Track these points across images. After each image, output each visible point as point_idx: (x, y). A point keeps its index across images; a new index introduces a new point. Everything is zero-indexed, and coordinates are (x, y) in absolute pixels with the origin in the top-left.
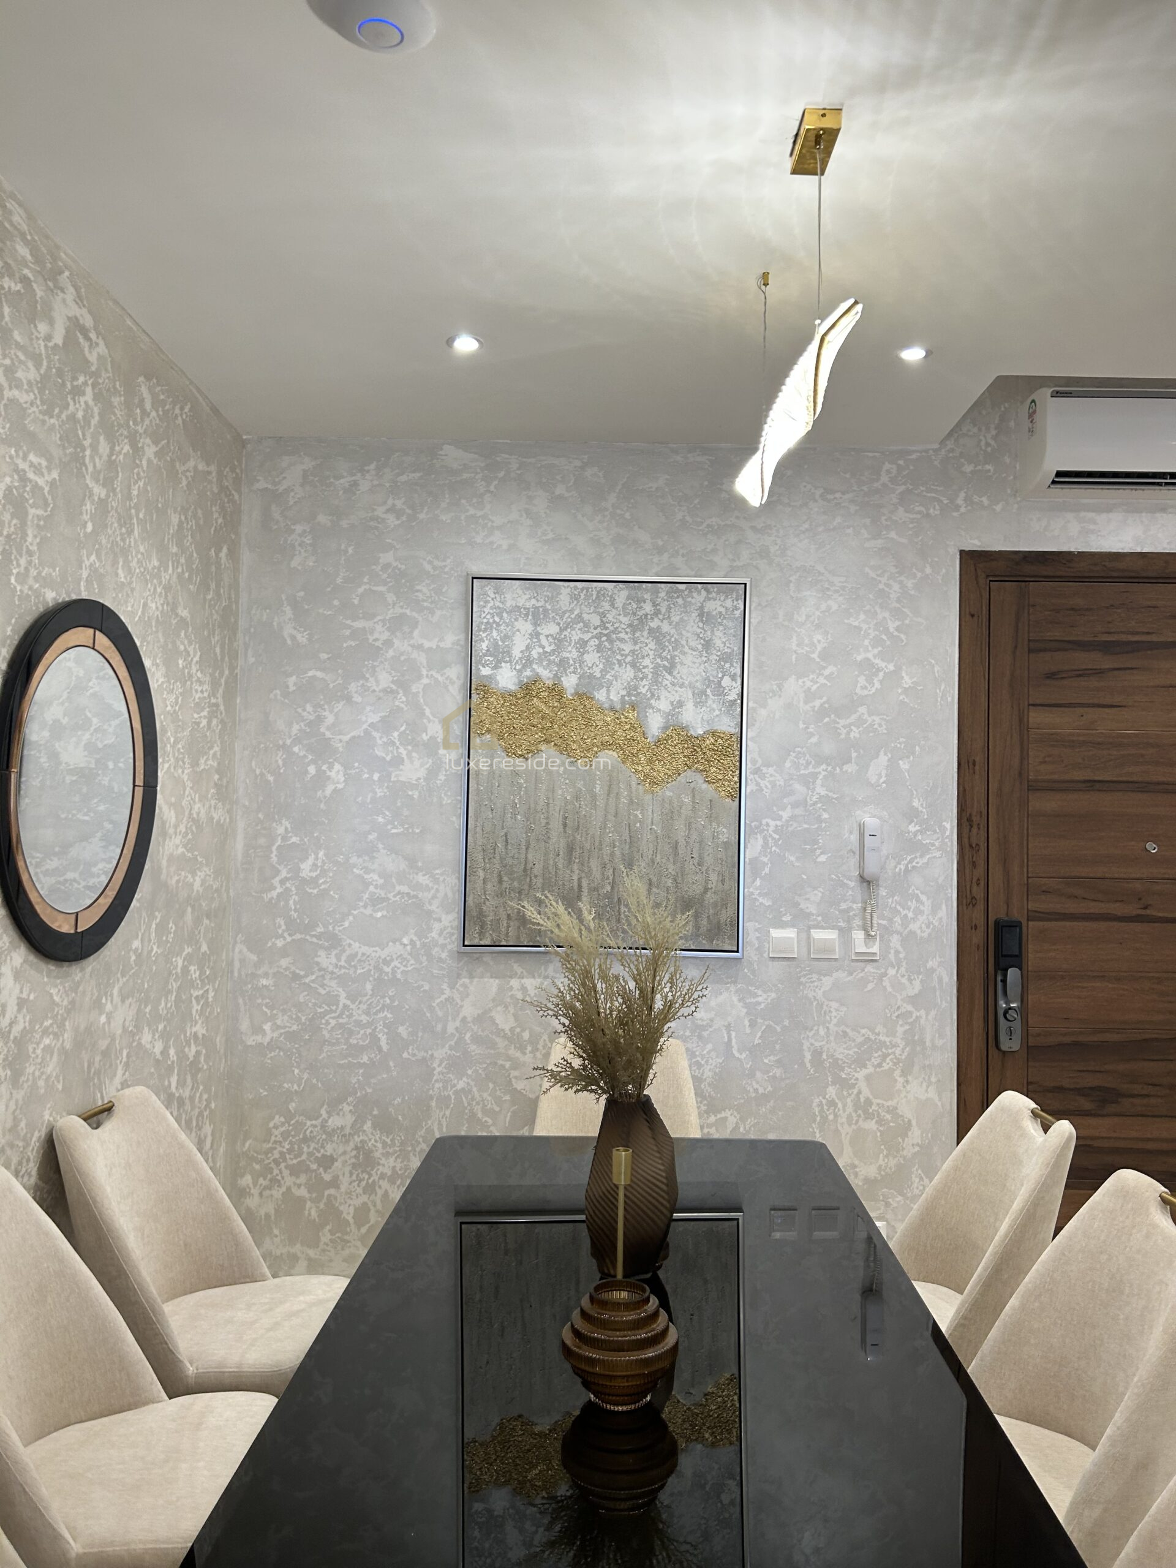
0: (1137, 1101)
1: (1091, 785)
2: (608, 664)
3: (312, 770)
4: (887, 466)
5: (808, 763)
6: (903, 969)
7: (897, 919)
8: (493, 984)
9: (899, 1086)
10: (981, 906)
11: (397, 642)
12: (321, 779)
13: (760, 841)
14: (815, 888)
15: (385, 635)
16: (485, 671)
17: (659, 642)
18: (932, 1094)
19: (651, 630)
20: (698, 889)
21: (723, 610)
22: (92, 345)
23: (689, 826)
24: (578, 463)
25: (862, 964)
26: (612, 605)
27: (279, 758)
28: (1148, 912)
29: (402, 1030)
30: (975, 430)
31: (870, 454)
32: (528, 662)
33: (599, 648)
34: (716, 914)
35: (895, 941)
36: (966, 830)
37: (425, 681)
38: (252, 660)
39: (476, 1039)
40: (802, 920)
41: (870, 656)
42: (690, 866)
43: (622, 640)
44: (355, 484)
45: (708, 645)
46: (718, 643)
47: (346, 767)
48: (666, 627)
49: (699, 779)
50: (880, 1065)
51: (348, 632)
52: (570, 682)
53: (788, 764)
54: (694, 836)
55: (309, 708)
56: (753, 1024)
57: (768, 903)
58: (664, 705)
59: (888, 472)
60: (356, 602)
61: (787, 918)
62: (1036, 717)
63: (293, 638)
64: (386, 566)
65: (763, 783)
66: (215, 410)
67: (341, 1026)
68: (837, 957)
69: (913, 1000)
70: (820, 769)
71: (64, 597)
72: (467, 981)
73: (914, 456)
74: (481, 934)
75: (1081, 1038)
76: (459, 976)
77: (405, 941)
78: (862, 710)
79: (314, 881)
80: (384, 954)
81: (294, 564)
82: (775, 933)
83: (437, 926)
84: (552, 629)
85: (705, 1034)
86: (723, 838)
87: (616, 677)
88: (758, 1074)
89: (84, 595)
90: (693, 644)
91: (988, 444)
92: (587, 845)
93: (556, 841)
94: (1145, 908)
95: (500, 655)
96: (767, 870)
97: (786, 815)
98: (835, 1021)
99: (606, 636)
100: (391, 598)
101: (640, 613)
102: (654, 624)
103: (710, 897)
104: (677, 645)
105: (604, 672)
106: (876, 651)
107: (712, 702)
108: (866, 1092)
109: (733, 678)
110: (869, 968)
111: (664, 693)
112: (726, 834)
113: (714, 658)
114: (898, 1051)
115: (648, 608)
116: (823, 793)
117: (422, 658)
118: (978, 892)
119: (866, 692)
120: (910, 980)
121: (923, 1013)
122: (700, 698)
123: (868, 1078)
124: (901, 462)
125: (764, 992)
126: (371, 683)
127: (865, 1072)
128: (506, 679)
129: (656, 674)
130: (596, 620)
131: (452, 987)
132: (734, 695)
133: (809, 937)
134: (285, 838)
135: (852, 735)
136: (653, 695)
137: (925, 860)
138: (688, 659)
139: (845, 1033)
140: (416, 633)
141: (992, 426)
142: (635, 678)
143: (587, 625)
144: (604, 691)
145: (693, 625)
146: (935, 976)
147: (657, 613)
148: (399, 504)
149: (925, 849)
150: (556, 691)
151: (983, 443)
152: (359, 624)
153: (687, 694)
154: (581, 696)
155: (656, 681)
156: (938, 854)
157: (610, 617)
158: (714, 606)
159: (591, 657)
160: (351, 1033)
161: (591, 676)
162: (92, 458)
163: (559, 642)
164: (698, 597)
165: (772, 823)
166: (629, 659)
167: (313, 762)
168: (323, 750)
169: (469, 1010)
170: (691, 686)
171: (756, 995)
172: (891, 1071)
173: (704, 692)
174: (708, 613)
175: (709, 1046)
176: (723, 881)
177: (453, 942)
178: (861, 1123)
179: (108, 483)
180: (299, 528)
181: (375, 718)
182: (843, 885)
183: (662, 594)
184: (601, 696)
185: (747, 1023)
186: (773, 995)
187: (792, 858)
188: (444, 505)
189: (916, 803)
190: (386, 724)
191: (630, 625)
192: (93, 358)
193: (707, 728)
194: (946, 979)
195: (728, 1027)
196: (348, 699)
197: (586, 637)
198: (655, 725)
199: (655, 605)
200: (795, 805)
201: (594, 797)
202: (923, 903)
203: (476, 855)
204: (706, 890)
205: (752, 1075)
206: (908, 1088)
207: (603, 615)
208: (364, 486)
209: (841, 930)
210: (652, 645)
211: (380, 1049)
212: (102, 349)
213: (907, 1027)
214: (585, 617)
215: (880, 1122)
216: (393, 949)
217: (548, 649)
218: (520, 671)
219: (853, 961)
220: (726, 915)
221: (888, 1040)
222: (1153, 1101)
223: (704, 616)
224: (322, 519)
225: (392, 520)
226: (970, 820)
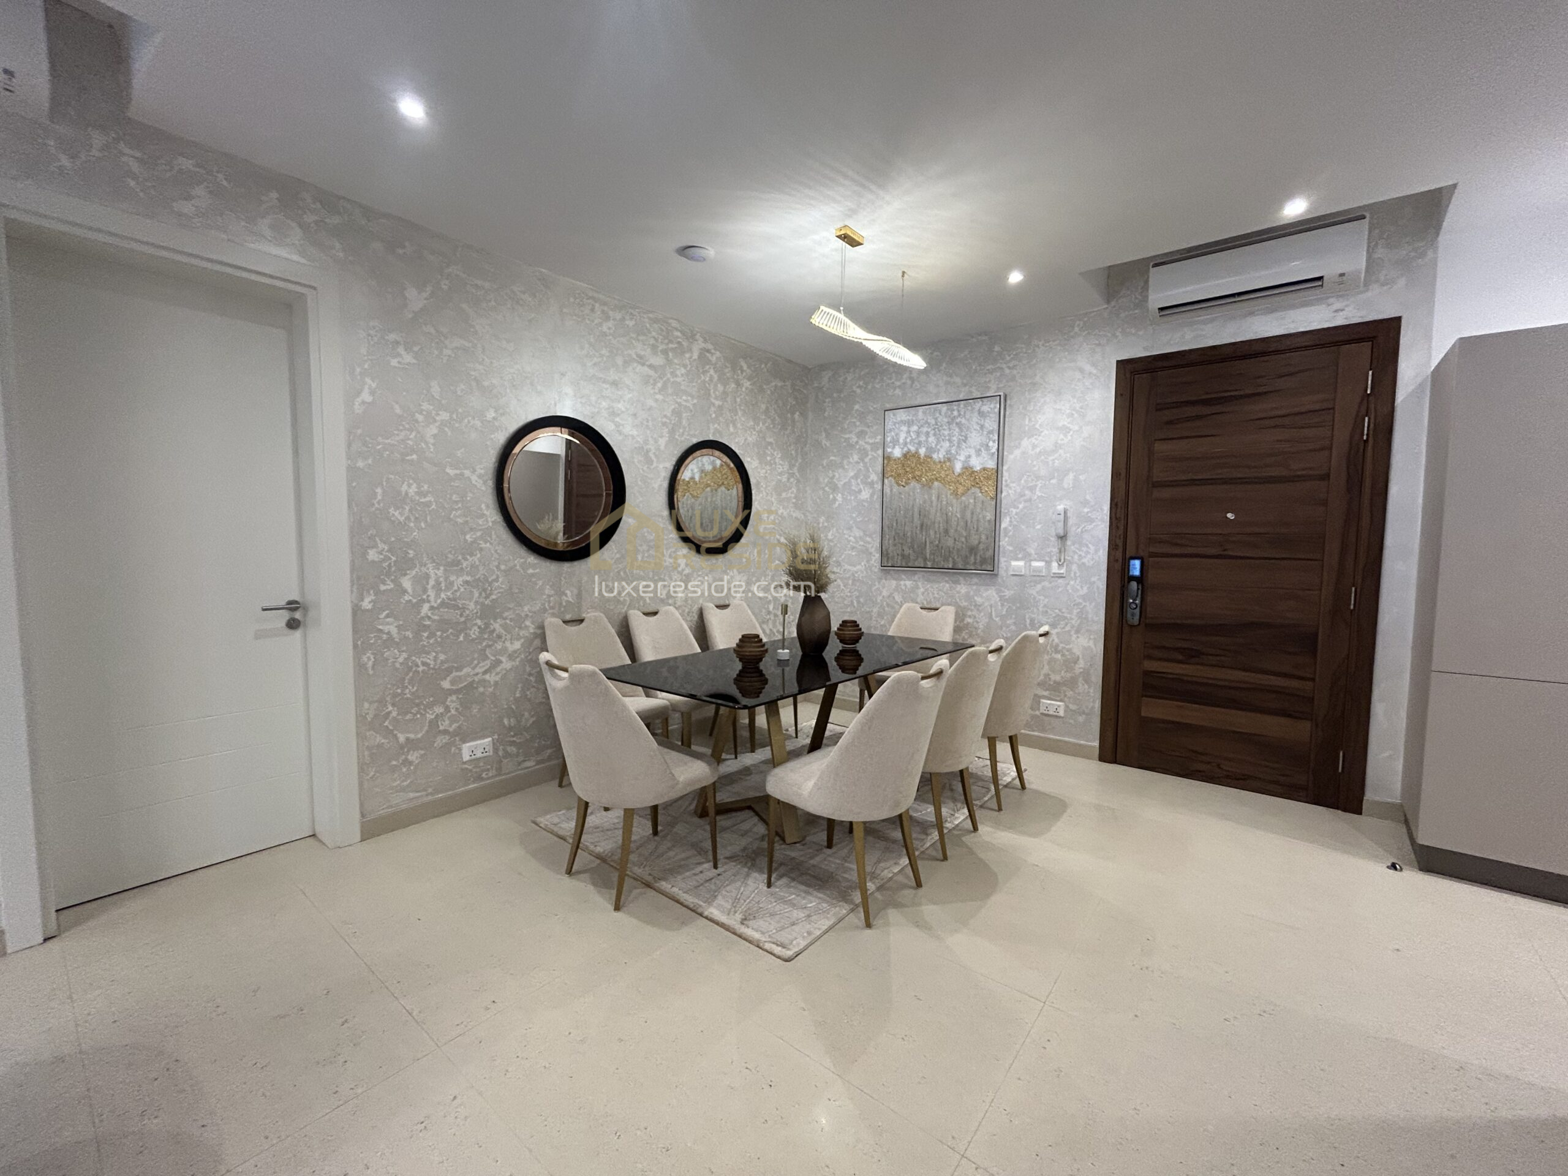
1: (1193, 482)
2: (938, 442)
3: (831, 496)
4: (1078, 322)
5: (1033, 480)
6: (1078, 581)
7: (1076, 557)
8: (894, 583)
9: (1073, 639)
10: (1121, 550)
11: (860, 442)
12: (835, 499)
13: (1008, 519)
14: (1034, 542)
15: (855, 439)
16: (889, 450)
17: (960, 428)
18: (1091, 644)
19: (957, 424)
20: (976, 542)
21: (989, 409)
22: (712, 354)
23: (972, 513)
24: (930, 351)
25: (1057, 579)
26: (940, 414)
27: (821, 492)
28: (1226, 553)
29: (862, 600)
31: (1069, 319)
32: (905, 444)
33: (935, 435)
34: (984, 554)
35: (1074, 567)
36: (1114, 510)
37: (870, 457)
38: (812, 455)
39: (888, 605)
40: (1027, 558)
41: (1066, 423)
42: (973, 532)
43: (944, 429)
44: (846, 378)
45: (982, 427)
46: (987, 425)
47: (843, 494)
48: (963, 421)
49: (978, 491)
50: (1064, 628)
51: (843, 440)
52: (922, 451)
53: (1023, 481)
54: (975, 518)
55: (830, 472)
56: (1002, 605)
57: (1011, 548)
58: (962, 458)
59: (1079, 325)
60: (846, 427)
61: (1020, 556)
62: (1158, 446)
63: (825, 445)
64: (857, 410)
65: (1010, 492)
66: (790, 361)
67: (841, 597)
68: (1044, 574)
69: (1084, 597)
70: (1038, 483)
72: (884, 581)
73: (1093, 314)
74: (888, 561)
76: (881, 579)
77: (863, 564)
78: (1061, 451)
79: (831, 541)
80: (855, 569)
81: (826, 414)
82: (1014, 563)
83: (874, 558)
84: (915, 428)
85: (980, 608)
86: (988, 518)
87: (941, 447)
88: (1004, 629)
90: (975, 427)
92: (929, 523)
93: (917, 522)
94: (1225, 550)
95: (895, 442)
96: (1011, 533)
97: (1021, 506)
98: (1042, 605)
99: (937, 428)
100: (858, 423)
101: (952, 416)
102: (958, 420)
103: (981, 546)
104: (968, 429)
105: (936, 445)
106: (1069, 420)
107: (984, 453)
108: (1056, 640)
109: (994, 441)
110: (1060, 581)
111: (962, 452)
112: (989, 516)
113: (985, 433)
114: (1073, 622)
115: (956, 413)
116: (1040, 494)
117: (868, 447)
118: (1120, 543)
119: (1062, 442)
120: (1082, 587)
121: (1088, 604)
122: (978, 452)
123: (1057, 633)
124: (1086, 319)
125: (1008, 590)
126: (851, 460)
127: (1056, 630)
128: (897, 453)
129: (959, 443)
130: (933, 422)
131: (879, 583)
132: (994, 450)
133: (1030, 565)
134: (823, 523)
135: (1056, 464)
136: (957, 453)
137: (1092, 526)
138: (974, 434)
139: (1047, 612)
140: (867, 437)
141: (1139, 287)
142: (950, 446)
143: (929, 424)
144: (936, 454)
145: (975, 418)
146: (1095, 586)
147: (960, 415)
148: (861, 383)
149: (1091, 521)
150: (916, 455)
152: (847, 436)
153: (972, 452)
154: (928, 456)
155: (959, 447)
156: (1100, 523)
157: (939, 419)
158: (985, 408)
159: (932, 439)
160: (845, 599)
161: (932, 447)
163: (918, 433)
164: (978, 404)
165: (1014, 511)
166: (947, 438)
167: (832, 493)
168: (835, 488)
169: (885, 593)
170: (975, 447)
171: (1004, 592)
172: (1069, 631)
173: (980, 450)
174: (983, 412)
175: (982, 614)
176: (987, 539)
177: (878, 565)
178: (1053, 655)
180: (827, 400)
181: (852, 474)
182: (1049, 540)
183: (962, 406)
184: (935, 456)
185: (999, 604)
186: (1012, 592)
187: (1023, 527)
188: (877, 381)
189: (1088, 497)
190: (856, 477)
191: (948, 422)
192: (714, 359)
193: (981, 466)
194: (1101, 587)
195: (991, 606)
196: (844, 468)
197: (929, 430)
198: (958, 467)
199: (959, 411)
200: (1025, 501)
201: (932, 502)
202: (1089, 548)
203: (886, 529)
204: (979, 543)
205: (1001, 628)
206: (1079, 640)
207: (936, 419)
208: (849, 379)
209: (1046, 562)
210: (957, 430)
211: (854, 607)
213: (1079, 610)
214: (929, 421)
215: (1063, 655)
216: (859, 567)
217: (914, 437)
218: (902, 449)
219: (1052, 577)
220: (990, 553)
221: (1068, 616)
223: (981, 414)
224: (835, 395)
225: (858, 391)
226: (1116, 505)
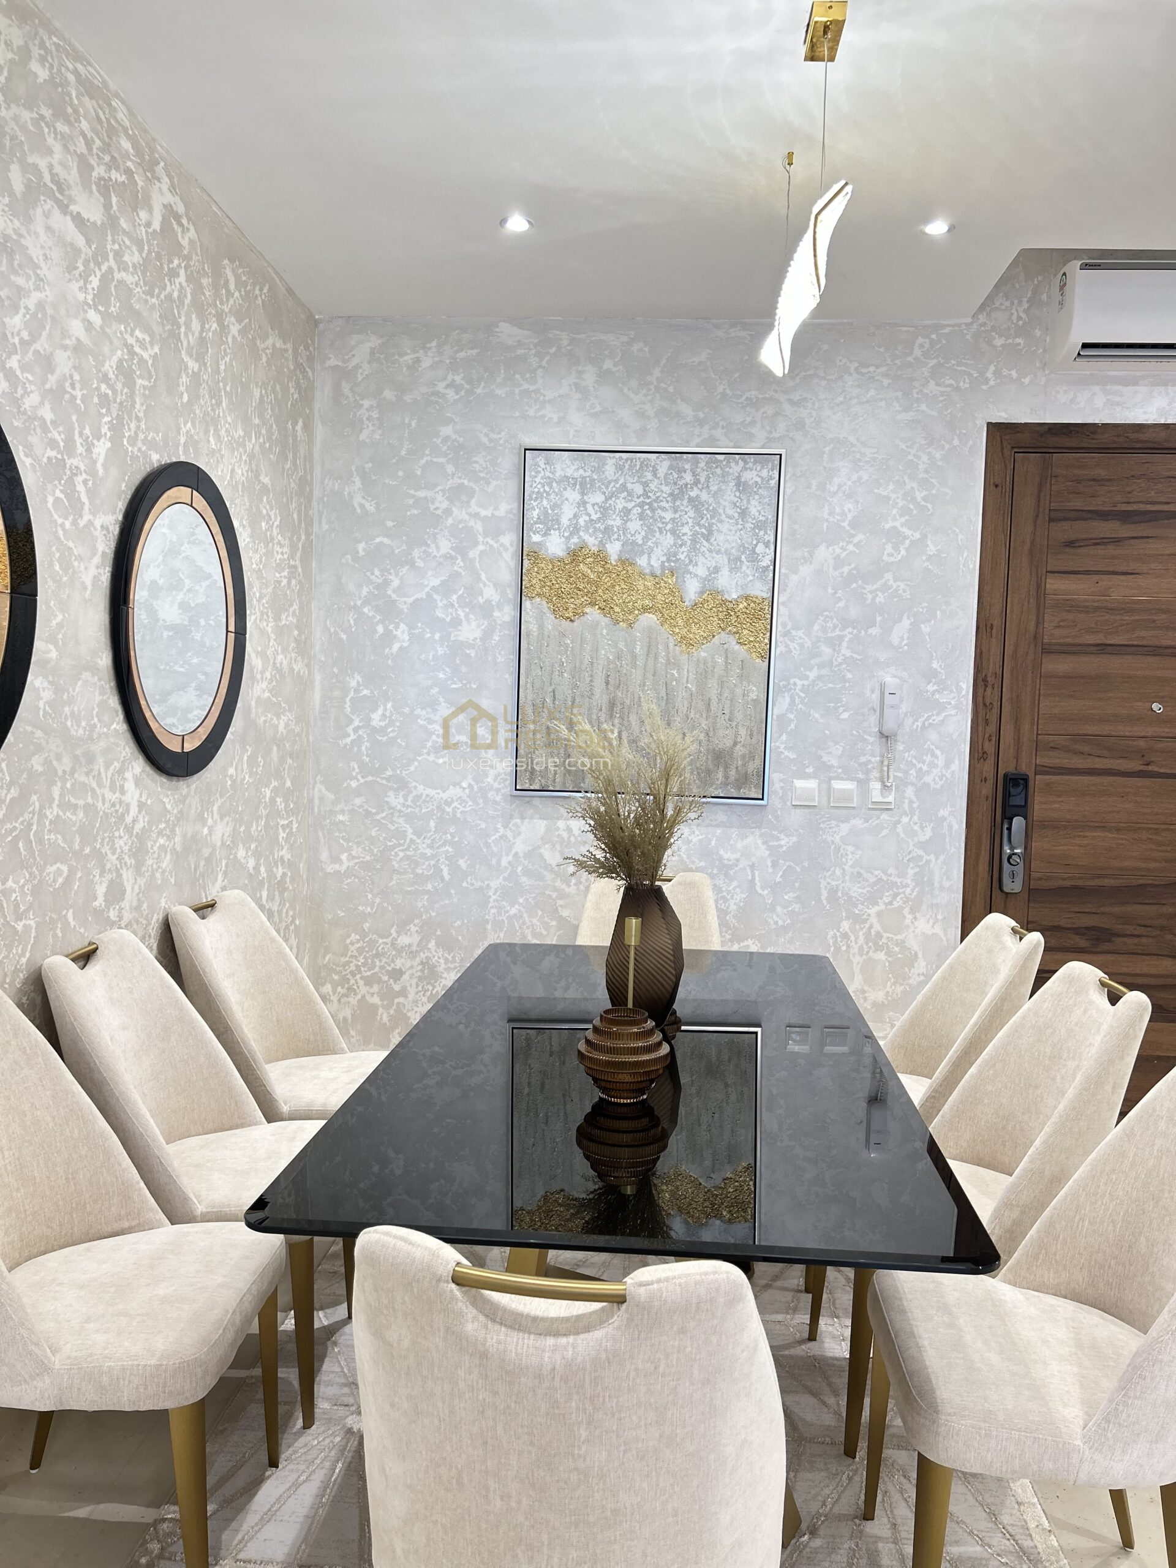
0: (1128, 940)
1: (1103, 649)
2: (650, 532)
3: (380, 629)
4: (920, 340)
5: (835, 627)
6: (915, 818)
7: (913, 772)
8: (541, 826)
9: (907, 921)
10: (991, 760)
11: (455, 511)
12: (389, 637)
13: (788, 699)
14: (837, 743)
15: (445, 505)
16: (536, 538)
17: (697, 510)
18: (938, 929)
19: (691, 499)
20: (729, 743)
21: (759, 480)
22: (185, 230)
23: (722, 684)
24: (625, 339)
25: (877, 812)
26: (655, 475)
27: (351, 618)
28: (1150, 768)
29: (462, 863)
30: (1008, 304)
31: (905, 329)
32: (576, 530)
33: (641, 517)
34: (744, 765)
35: (910, 792)
36: (980, 691)
37: (481, 547)
38: (325, 527)
39: (527, 872)
40: (824, 772)
41: (897, 524)
42: (722, 721)
43: (664, 509)
44: (418, 360)
45: (744, 513)
46: (753, 511)
47: (411, 627)
48: (704, 496)
49: (732, 641)
50: (891, 903)
51: (411, 502)
52: (614, 550)
53: (816, 627)
54: (726, 693)
55: (377, 572)
56: (775, 864)
57: (792, 756)
58: (701, 571)
59: (921, 346)
60: (419, 472)
61: (810, 770)
62: (1053, 584)
63: (362, 506)
64: (446, 439)
65: (792, 645)
66: (290, 291)
67: (408, 857)
68: (854, 805)
69: (922, 845)
70: (846, 632)
71: (166, 460)
72: (518, 821)
73: (946, 330)
74: (532, 780)
75: (1080, 883)
76: (511, 817)
77: (464, 785)
78: (889, 576)
79: (383, 730)
80: (445, 796)
81: (363, 436)
82: (799, 783)
83: (492, 773)
84: (598, 498)
85: (731, 872)
86: (753, 696)
87: (657, 544)
88: (779, 909)
89: (182, 459)
90: (730, 512)
91: (1019, 318)
92: (628, 702)
93: (600, 698)
94: (1148, 764)
95: (550, 522)
96: (793, 726)
97: (812, 675)
98: (850, 863)
99: (649, 506)
100: (450, 469)
101: (680, 483)
102: (693, 494)
103: (739, 750)
104: (714, 513)
105: (646, 539)
106: (903, 520)
107: (746, 568)
108: (877, 927)
109: (767, 545)
110: (885, 816)
111: (701, 559)
112: (756, 692)
113: (749, 525)
114: (908, 891)
115: (688, 478)
116: (848, 654)
117: (478, 526)
118: (990, 748)
119: (892, 559)
120: (922, 828)
121: (932, 857)
122: (735, 564)
123: (879, 914)
124: (934, 336)
125: (787, 836)
126: (433, 549)
127: (876, 909)
128: (555, 546)
129: (694, 541)
130: (639, 489)
131: (505, 826)
132: (767, 561)
133: (829, 788)
134: (357, 691)
135: (878, 600)
136: (691, 561)
137: (941, 718)
138: (725, 528)
139: (859, 874)
140: (473, 502)
141: (1025, 300)
142: (675, 544)
143: (630, 494)
144: (645, 557)
145: (730, 494)
146: (945, 824)
147: (696, 482)
148: (458, 379)
149: (942, 708)
150: (600, 557)
151: (1014, 317)
152: (421, 494)
153: (723, 560)
154: (625, 562)
155: (694, 548)
156: (953, 712)
157: (652, 486)
158: (750, 476)
159: (634, 525)
160: (417, 864)
161: (634, 543)
162: (186, 334)
163: (604, 511)
164: (736, 467)
165: (799, 683)
166: (669, 526)
167: (381, 622)
168: (389, 611)
169: (520, 847)
170: (727, 553)
171: (778, 839)
172: (901, 908)
173: (739, 559)
174: (745, 483)
175: (735, 884)
176: (751, 736)
177: (508, 788)
178: (871, 953)
179: (200, 358)
180: (366, 403)
181: (436, 582)
182: (864, 740)
183: (702, 465)
184: (642, 561)
185: (769, 864)
186: (795, 839)
187: (817, 715)
188: (499, 380)
189: (935, 665)
190: (446, 588)
191: (671, 494)
192: (185, 242)
193: (741, 592)
194: (956, 826)
195: (752, 867)
196: (412, 564)
197: (630, 505)
198: (692, 589)
199: (694, 474)
200: (821, 666)
201: (634, 657)
202: (937, 757)
204: (735, 744)
205: (773, 909)
206: (916, 923)
207: (645, 485)
208: (426, 363)
209: (859, 781)
210: (691, 513)
211: (442, 879)
212: (192, 233)
213: (917, 870)
214: (629, 486)
215: (889, 953)
216: (453, 792)
217: (594, 517)
218: (568, 538)
219: (870, 809)
220: (754, 766)
221: (899, 880)
222: (1144, 940)
223: (741, 485)
224: (388, 394)
225: (451, 395)
226: (985, 680)
